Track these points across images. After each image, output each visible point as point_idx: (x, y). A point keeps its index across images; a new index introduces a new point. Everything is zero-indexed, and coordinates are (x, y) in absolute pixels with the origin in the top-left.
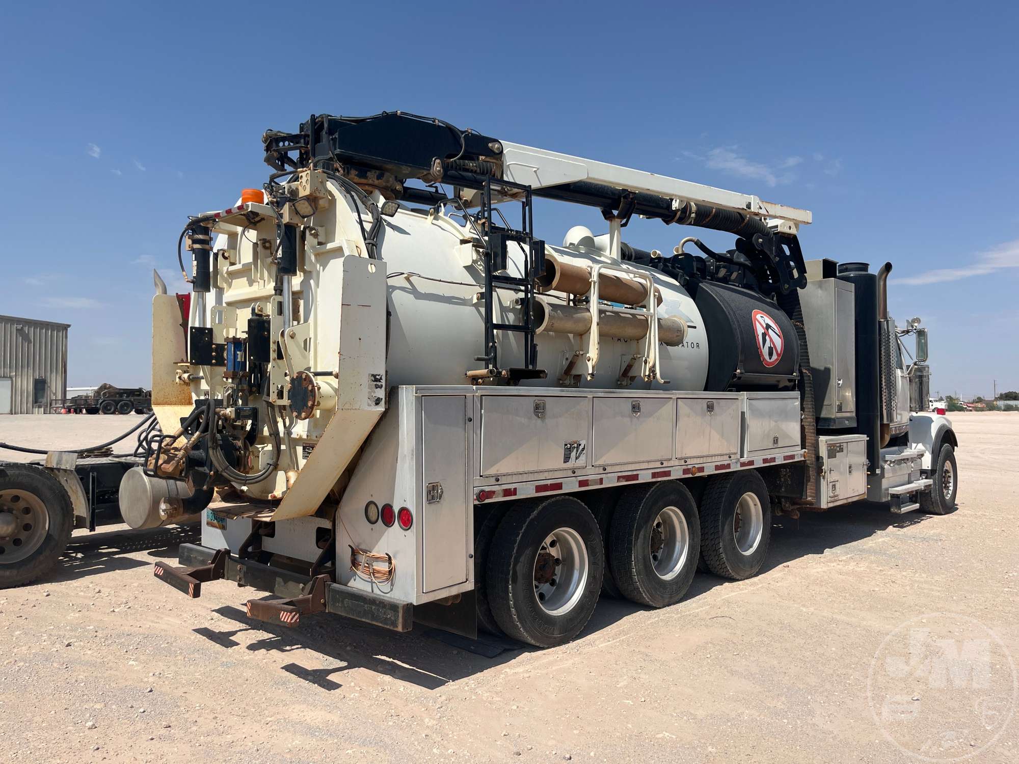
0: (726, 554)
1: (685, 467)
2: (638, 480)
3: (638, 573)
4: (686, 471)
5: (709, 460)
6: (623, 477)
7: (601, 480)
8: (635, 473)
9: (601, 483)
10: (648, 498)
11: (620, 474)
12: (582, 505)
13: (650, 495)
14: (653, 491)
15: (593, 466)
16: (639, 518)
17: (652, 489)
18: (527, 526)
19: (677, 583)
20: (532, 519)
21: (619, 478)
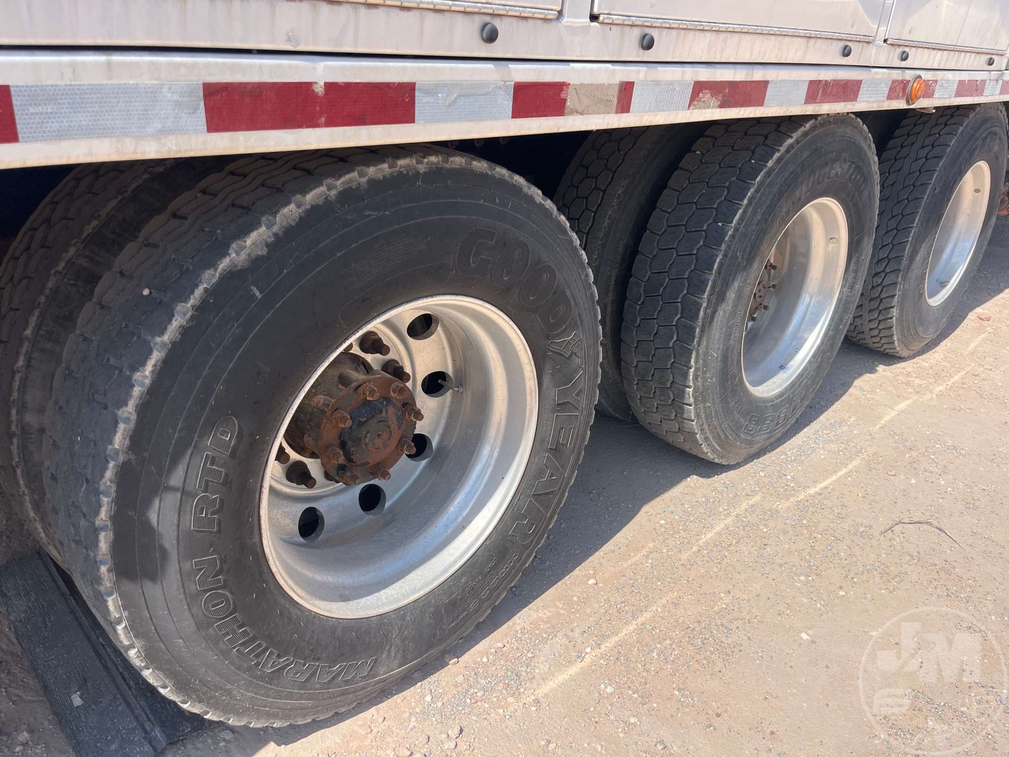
0: (902, 309)
1: (897, 75)
2: (761, 104)
3: (701, 397)
4: (899, 88)
5: (952, 60)
6: (714, 87)
7: (627, 89)
8: (758, 75)
9: (624, 106)
10: (772, 170)
11: (705, 75)
12: (530, 199)
13: (779, 160)
14: (791, 147)
15: (594, 18)
16: (733, 236)
17: (790, 141)
18: (201, 309)
19: (790, 400)
20: (231, 275)
21: (699, 87)
